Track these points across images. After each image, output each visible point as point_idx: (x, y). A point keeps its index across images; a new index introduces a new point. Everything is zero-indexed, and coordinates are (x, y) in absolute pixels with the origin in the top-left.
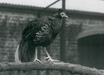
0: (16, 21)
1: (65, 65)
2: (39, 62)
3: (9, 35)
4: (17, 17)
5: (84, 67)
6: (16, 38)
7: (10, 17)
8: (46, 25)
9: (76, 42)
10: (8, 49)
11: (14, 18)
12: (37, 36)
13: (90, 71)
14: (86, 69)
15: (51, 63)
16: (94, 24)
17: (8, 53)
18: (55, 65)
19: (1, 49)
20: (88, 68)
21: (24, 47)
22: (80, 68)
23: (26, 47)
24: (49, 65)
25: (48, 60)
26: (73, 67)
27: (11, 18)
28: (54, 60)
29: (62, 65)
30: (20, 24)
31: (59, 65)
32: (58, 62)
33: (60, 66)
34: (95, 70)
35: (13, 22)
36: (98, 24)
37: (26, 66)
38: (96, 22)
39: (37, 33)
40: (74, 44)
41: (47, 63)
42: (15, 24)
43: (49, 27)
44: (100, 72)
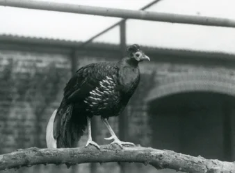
0: (31, 67)
1: (144, 151)
2: (96, 147)
3: (17, 96)
4: (31, 61)
5: (180, 154)
6: (29, 100)
7: (18, 61)
8: (108, 78)
9: (145, 107)
10: (14, 123)
11: (26, 64)
12: (91, 97)
13: (193, 162)
14: (186, 158)
15: (118, 148)
16: (179, 71)
17: (16, 131)
18: (125, 152)
19: (2, 123)
20: (188, 156)
21: (65, 114)
22: (173, 156)
23: (67, 114)
24: (114, 152)
25: (113, 143)
26: (161, 156)
27: (20, 63)
28: (124, 143)
29: (140, 152)
30: (38, 74)
31: (133, 152)
32: (132, 145)
33: (136, 154)
34: (201, 160)
35: (24, 70)
36: (186, 71)
37: (72, 155)
38: (183, 67)
39: (91, 93)
40: (141, 110)
41: (111, 148)
42: (28, 74)
43: (114, 82)
44: (211, 163)
